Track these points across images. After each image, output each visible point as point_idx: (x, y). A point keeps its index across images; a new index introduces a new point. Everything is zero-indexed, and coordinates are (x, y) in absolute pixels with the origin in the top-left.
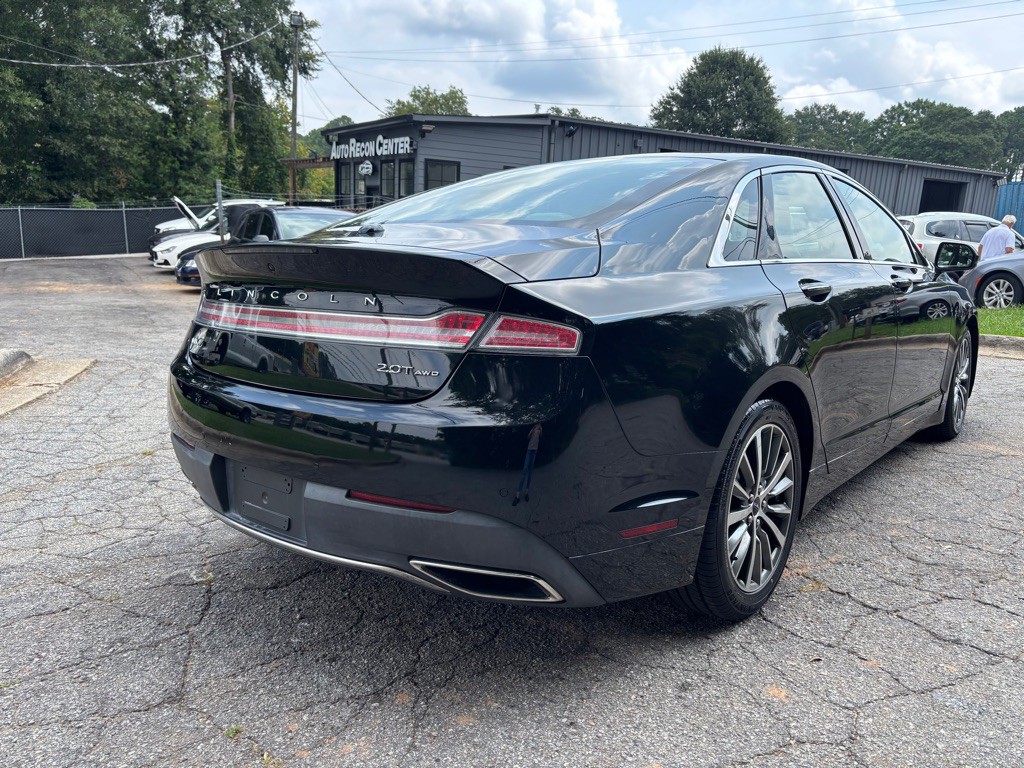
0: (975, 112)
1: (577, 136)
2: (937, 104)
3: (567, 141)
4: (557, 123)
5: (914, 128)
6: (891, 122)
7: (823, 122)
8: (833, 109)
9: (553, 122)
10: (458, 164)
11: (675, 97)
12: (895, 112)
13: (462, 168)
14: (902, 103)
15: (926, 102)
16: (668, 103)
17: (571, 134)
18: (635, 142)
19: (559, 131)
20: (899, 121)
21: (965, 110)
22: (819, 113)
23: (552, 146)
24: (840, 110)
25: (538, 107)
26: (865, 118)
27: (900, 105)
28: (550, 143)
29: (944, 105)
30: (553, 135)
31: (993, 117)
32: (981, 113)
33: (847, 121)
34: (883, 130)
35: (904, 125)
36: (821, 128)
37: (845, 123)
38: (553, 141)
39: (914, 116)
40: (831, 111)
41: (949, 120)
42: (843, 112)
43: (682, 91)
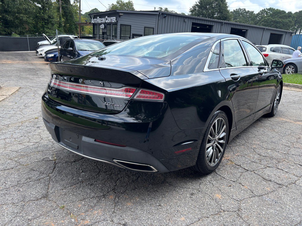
0: (287, 12)
1: (167, 18)
2: (276, 9)
3: (164, 19)
4: (161, 14)
5: (269, 16)
6: (262, 14)
7: (242, 14)
8: (245, 10)
9: (160, 13)
10: (130, 26)
11: (197, 5)
12: (263, 11)
13: (132, 28)
14: (265, 8)
15: (273, 8)
16: (195, 7)
17: (165, 17)
18: (184, 20)
19: (161, 16)
20: (264, 14)
21: (284, 11)
22: (241, 11)
23: (159, 21)
24: (247, 10)
25: (155, 8)
26: (254, 13)
27: (265, 9)
28: (159, 20)
29: (278, 10)
30: (159, 17)
31: (292, 14)
32: (288, 12)
33: (249, 14)
34: (259, 17)
35: (266, 15)
36: (241, 15)
37: (248, 14)
38: (159, 19)
39: (269, 13)
40: (244, 10)
41: (279, 14)
42: (248, 11)
43: (199, 3)
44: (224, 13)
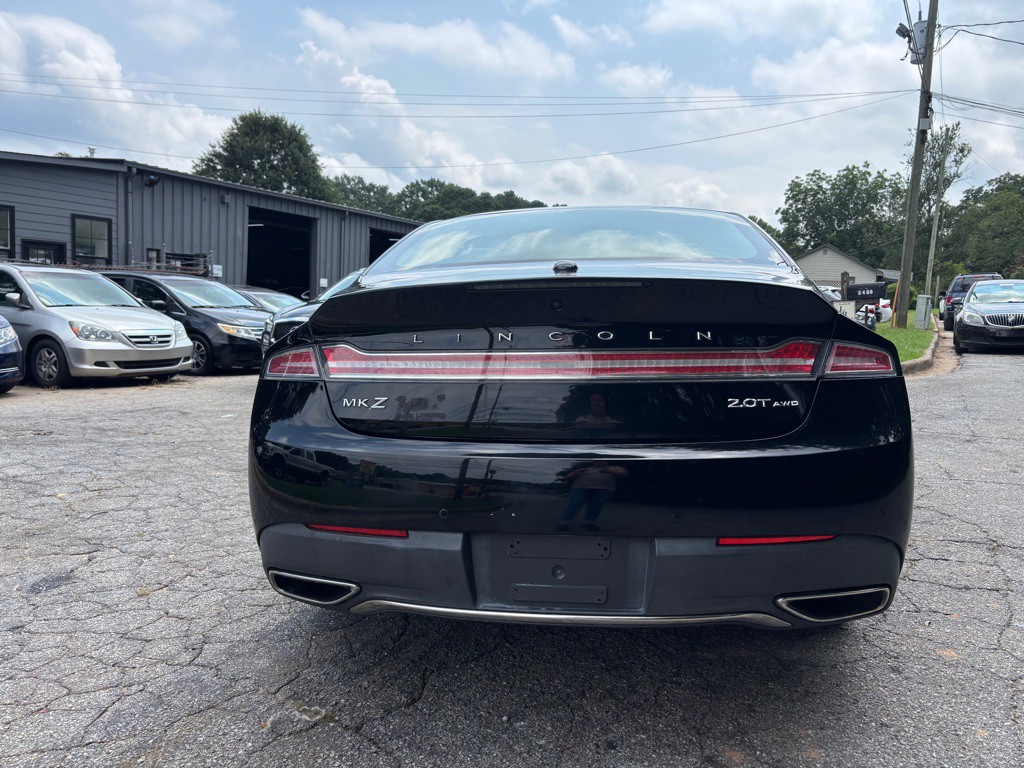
0: (479, 194)
1: (157, 188)
2: (447, 184)
3: (147, 192)
4: (134, 170)
5: (433, 203)
6: (411, 197)
7: (353, 191)
8: (361, 180)
9: (130, 169)
10: (12, 210)
11: (218, 155)
12: (414, 188)
13: (17, 215)
14: (419, 180)
15: (438, 181)
16: (211, 160)
17: (152, 184)
18: (222, 197)
19: (137, 179)
20: (418, 196)
21: (471, 191)
22: (349, 183)
23: (130, 195)
24: (367, 182)
25: (92, 151)
26: (389, 191)
27: (417, 183)
28: (126, 192)
29: (452, 185)
30: (130, 184)
31: (491, 198)
32: (482, 194)
33: (375, 193)
34: (406, 203)
35: (422, 200)
36: (352, 197)
37: (372, 194)
38: (130, 190)
39: (430, 193)
40: (359, 182)
41: (460, 198)
42: (371, 185)
43: (225, 150)
44: (312, 185)
